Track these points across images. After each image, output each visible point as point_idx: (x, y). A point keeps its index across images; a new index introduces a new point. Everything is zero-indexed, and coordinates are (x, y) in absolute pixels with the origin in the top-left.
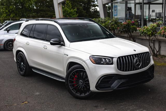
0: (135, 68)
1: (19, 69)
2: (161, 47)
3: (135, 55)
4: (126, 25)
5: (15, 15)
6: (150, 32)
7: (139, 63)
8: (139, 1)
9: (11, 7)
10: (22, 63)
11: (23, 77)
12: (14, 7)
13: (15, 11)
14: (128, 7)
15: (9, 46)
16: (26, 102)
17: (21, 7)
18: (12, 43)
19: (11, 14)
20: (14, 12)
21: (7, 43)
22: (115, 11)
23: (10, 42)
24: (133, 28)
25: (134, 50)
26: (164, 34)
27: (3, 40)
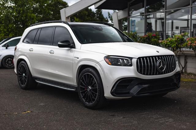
0: (158, 73)
1: (20, 81)
2: (187, 62)
3: (158, 56)
4: (146, 38)
5: (15, 35)
6: (174, 44)
7: (163, 67)
8: (161, 17)
9: (10, 26)
10: (24, 74)
11: (24, 90)
12: (13, 26)
13: (14, 30)
14: (148, 23)
15: (8, 63)
16: (29, 111)
17: (22, 26)
18: (11, 59)
19: (10, 34)
20: (14, 32)
21: (6, 60)
22: (132, 27)
23: (9, 59)
24: (155, 42)
25: (157, 51)
26: (191, 46)
27: (1, 55)
